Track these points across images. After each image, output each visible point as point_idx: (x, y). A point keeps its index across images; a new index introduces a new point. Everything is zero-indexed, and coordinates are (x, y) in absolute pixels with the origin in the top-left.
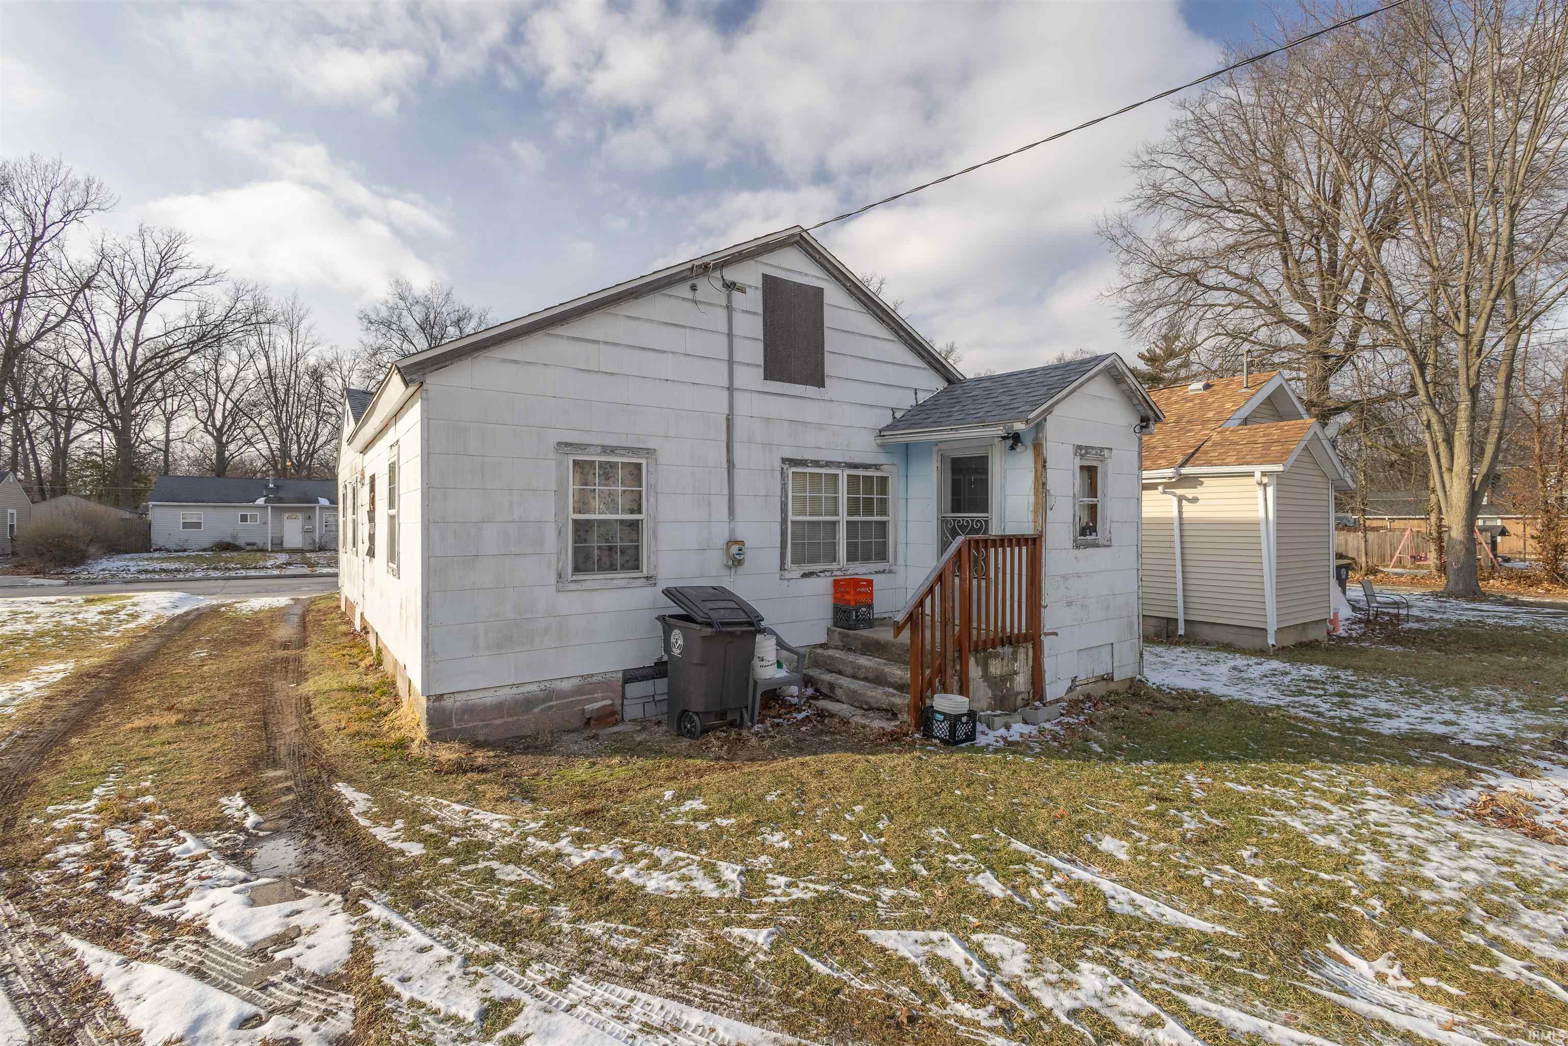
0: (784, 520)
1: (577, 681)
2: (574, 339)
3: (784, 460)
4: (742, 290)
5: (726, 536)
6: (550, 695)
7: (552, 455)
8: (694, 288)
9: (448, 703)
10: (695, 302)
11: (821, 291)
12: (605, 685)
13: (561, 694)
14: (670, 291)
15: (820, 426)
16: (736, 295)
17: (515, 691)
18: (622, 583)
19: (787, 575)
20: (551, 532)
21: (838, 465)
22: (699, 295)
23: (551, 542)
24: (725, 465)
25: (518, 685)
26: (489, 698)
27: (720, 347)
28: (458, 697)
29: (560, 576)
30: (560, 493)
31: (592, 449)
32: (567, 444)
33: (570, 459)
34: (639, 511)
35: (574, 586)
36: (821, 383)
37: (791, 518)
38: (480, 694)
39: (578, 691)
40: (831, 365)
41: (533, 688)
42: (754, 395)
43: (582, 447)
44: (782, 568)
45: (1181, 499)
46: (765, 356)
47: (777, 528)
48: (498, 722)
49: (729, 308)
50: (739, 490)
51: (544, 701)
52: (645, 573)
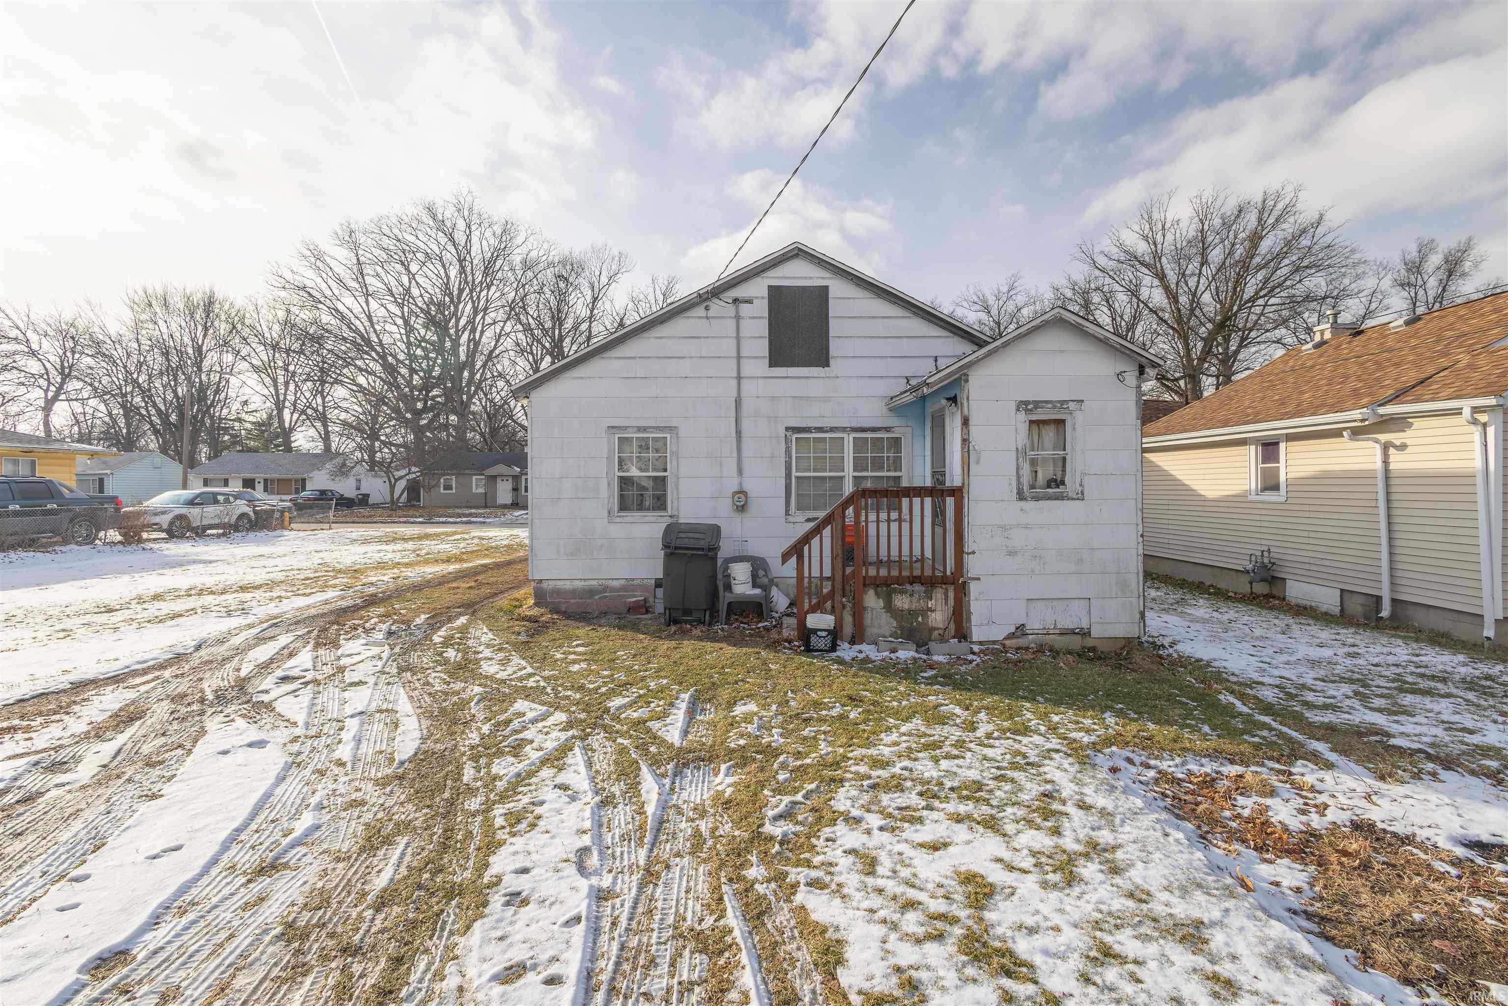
0: (788, 476)
1: (623, 582)
2: (618, 358)
3: (787, 429)
4: (749, 301)
5: (735, 488)
6: (605, 589)
7: (604, 435)
8: (707, 308)
9: (544, 585)
10: (707, 318)
11: (826, 288)
12: (643, 587)
13: (613, 590)
14: (688, 314)
15: (826, 399)
16: (744, 307)
17: (583, 583)
18: (653, 519)
19: (791, 519)
20: (604, 483)
21: (844, 429)
22: (711, 313)
23: (604, 492)
24: (734, 435)
25: (585, 580)
26: (568, 585)
27: (730, 347)
28: (550, 583)
29: (609, 512)
30: (609, 459)
31: (630, 430)
32: (613, 427)
33: (617, 436)
34: (665, 470)
35: (618, 520)
36: (825, 363)
37: (794, 473)
38: (562, 583)
39: (624, 588)
40: (835, 347)
41: (595, 583)
42: (761, 381)
43: (624, 428)
44: (787, 513)
45: (1386, 447)
46: (770, 349)
47: (783, 482)
48: (573, 601)
49: (738, 318)
50: (745, 453)
51: (601, 592)
52: (670, 513)
